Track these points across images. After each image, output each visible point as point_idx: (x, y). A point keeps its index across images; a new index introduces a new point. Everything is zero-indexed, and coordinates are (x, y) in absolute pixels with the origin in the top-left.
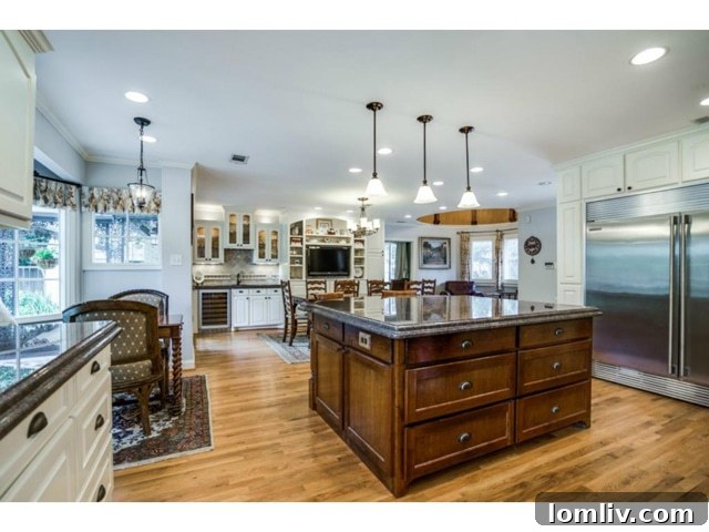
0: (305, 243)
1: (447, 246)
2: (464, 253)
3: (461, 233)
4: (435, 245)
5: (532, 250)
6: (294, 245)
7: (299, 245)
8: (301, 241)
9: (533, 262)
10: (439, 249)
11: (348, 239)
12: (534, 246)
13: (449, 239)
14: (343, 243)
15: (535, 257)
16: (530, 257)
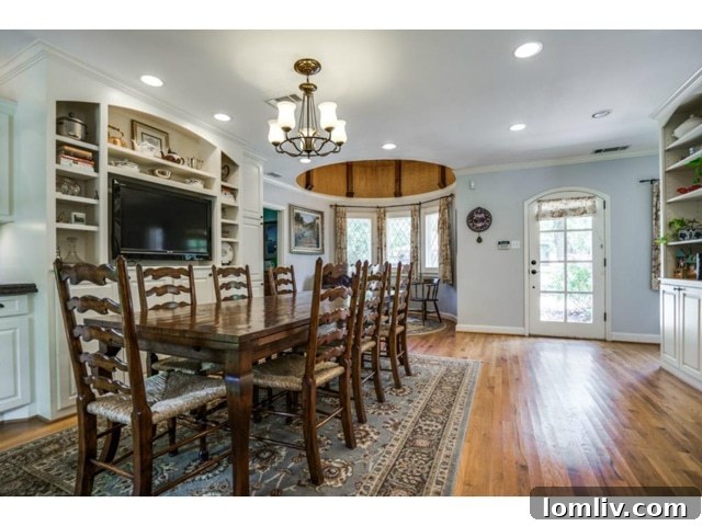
0: (106, 167)
1: (319, 221)
2: (339, 232)
3: (335, 207)
4: (308, 218)
5: (480, 225)
6: (68, 165)
7: (85, 169)
8: (94, 159)
9: (479, 240)
10: (312, 226)
11: (207, 181)
12: (482, 220)
13: (322, 213)
14: (197, 187)
15: (482, 235)
16: (476, 235)
